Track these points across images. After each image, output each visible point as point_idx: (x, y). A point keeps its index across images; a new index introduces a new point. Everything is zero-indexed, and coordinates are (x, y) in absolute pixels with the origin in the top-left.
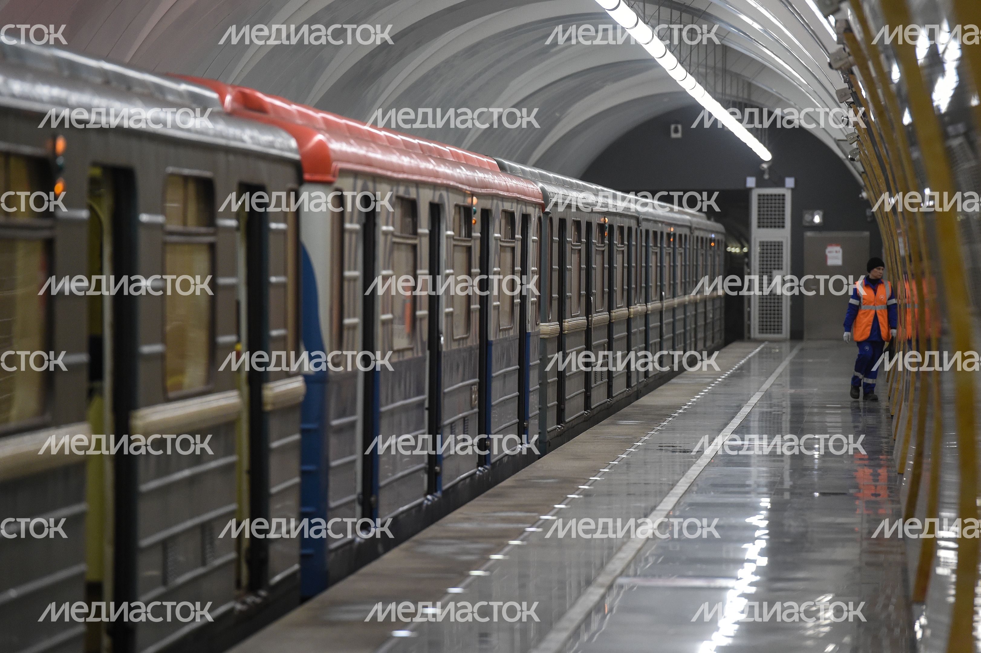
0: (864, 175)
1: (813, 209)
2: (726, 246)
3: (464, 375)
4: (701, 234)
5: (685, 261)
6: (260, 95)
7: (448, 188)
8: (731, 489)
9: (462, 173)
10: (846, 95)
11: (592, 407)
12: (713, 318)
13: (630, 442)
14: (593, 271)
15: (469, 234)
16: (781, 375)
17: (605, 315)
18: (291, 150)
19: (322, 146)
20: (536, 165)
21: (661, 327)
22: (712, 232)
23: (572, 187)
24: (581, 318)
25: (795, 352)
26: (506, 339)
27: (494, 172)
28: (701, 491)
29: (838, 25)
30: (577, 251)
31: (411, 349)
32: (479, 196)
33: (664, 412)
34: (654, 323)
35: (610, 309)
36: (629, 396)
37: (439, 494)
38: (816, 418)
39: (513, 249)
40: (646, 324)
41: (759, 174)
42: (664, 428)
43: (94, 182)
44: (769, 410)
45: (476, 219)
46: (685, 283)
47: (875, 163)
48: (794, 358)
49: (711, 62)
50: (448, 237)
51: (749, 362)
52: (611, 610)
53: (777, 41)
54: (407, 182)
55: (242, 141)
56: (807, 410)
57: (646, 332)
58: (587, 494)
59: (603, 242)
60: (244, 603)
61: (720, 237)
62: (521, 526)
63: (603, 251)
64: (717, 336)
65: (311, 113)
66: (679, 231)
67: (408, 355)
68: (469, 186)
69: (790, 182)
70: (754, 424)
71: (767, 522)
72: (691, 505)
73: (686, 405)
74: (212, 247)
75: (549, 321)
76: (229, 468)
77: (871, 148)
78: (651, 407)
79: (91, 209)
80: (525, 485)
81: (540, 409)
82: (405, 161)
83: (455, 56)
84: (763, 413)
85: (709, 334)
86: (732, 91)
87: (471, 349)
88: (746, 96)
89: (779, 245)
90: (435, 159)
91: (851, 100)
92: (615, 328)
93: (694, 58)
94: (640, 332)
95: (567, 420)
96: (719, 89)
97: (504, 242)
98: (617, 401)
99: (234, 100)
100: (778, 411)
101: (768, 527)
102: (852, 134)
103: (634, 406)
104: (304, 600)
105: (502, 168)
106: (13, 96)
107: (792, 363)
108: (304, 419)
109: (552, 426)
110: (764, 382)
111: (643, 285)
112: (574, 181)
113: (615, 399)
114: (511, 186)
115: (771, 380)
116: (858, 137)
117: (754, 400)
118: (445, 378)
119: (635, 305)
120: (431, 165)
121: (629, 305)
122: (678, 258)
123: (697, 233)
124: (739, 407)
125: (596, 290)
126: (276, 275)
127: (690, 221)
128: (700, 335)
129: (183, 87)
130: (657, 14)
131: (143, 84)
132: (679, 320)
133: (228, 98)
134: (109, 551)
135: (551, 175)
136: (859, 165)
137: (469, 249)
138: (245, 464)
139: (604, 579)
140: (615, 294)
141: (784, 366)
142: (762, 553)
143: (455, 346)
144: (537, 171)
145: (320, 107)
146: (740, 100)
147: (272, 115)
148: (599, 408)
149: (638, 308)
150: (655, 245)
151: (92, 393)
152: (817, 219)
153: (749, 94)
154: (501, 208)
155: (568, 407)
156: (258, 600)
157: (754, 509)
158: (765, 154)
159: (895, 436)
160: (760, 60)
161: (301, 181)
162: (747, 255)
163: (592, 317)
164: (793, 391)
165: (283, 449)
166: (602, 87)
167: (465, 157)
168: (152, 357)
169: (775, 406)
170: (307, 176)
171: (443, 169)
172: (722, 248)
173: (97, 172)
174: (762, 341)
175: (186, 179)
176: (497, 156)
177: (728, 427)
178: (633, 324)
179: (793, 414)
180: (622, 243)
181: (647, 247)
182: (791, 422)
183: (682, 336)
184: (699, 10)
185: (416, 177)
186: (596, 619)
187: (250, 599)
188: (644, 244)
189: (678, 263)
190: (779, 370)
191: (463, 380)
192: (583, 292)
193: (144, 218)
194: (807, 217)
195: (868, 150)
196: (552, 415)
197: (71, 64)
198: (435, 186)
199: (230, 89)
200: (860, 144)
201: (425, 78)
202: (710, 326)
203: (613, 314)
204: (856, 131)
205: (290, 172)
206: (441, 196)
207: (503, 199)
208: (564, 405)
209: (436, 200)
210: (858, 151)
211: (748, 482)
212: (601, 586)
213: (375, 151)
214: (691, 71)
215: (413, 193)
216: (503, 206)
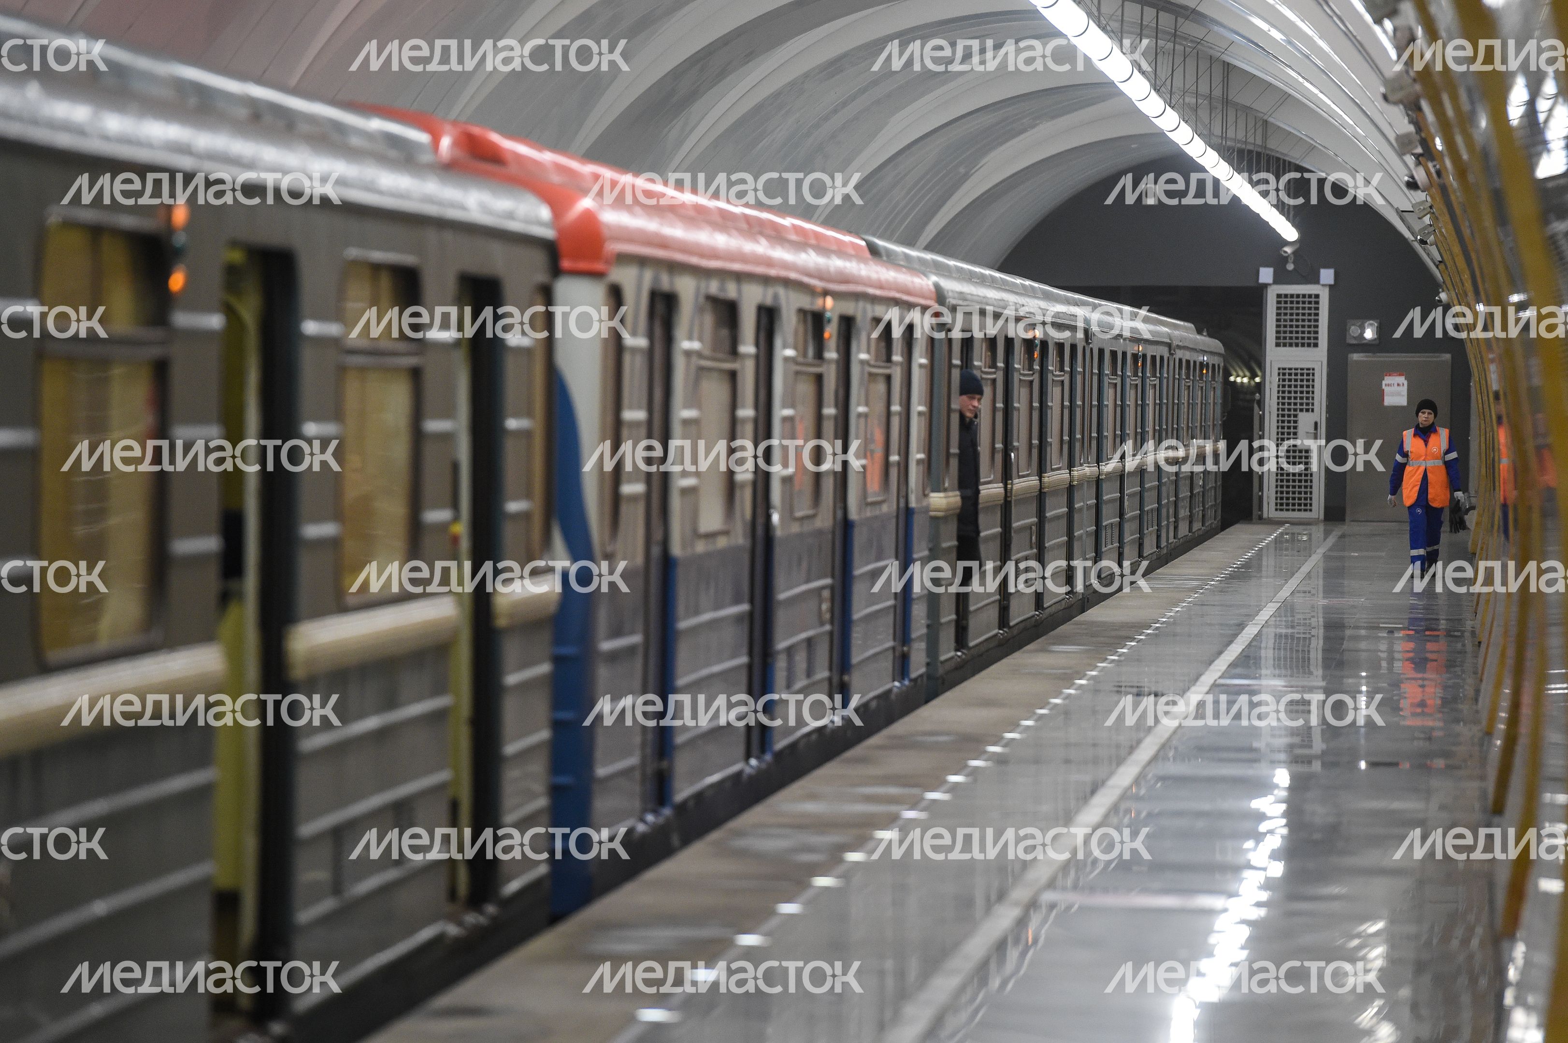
0: (1442, 266)
1: (1364, 317)
2: (1227, 374)
3: (809, 571)
4: (1187, 355)
5: (1161, 399)
6: (495, 137)
7: (787, 283)
8: (1225, 755)
9: (810, 259)
10: (1410, 142)
11: (1012, 624)
12: (1204, 486)
13: (1068, 679)
14: (1015, 413)
15: (819, 355)
16: (1309, 575)
17: (1033, 481)
18: (541, 223)
19: (589, 219)
20: (928, 248)
21: (1121, 500)
22: (1204, 352)
23: (983, 281)
24: (995, 485)
25: (1331, 540)
26: (876, 517)
27: (860, 258)
28: (1181, 757)
29: (1399, 34)
30: (989, 382)
31: (726, 533)
32: (836, 295)
33: (1123, 633)
34: (1110, 494)
35: (1041, 471)
36: (1069, 607)
37: (768, 757)
38: (1363, 645)
39: (888, 378)
40: (1098, 496)
41: (1279, 264)
42: (1122, 658)
43: (232, 273)
44: (1290, 631)
45: (831, 332)
46: (1160, 431)
47: (1457, 249)
48: (1330, 550)
49: (1204, 89)
50: (787, 359)
51: (1260, 554)
52: (1036, 941)
53: (1307, 57)
54: (723, 274)
55: (463, 208)
56: (1348, 632)
57: (1098, 507)
58: (1000, 760)
59: (1031, 368)
60: (460, 924)
61: (1216, 360)
62: (893, 808)
63: (1031, 382)
64: (1210, 513)
65: (574, 165)
66: (1151, 351)
67: (722, 542)
68: (821, 278)
69: (1327, 276)
70: (1267, 653)
71: (1284, 807)
72: (1163, 778)
73: (1157, 622)
74: (416, 375)
75: (945, 490)
76: (438, 717)
77: (1450, 227)
78: (1103, 624)
79: (230, 312)
80: (904, 744)
81: (928, 626)
82: (721, 240)
83: (806, 76)
84: (1279, 636)
85: (1198, 510)
86: (1238, 133)
87: (820, 533)
88: (1259, 142)
89: (1309, 373)
90: (768, 237)
91: (1419, 150)
92: (1049, 502)
93: (1178, 82)
94: (1089, 507)
95: (971, 644)
96: (1217, 131)
97: (874, 366)
98: (1051, 615)
99: (456, 144)
100: (1304, 633)
101: (1286, 814)
102: (1422, 203)
103: (1076, 624)
104: (555, 919)
105: (874, 251)
106: (106, 138)
107: (1326, 557)
108: (559, 639)
109: (948, 653)
110: (1281, 587)
111: (1094, 435)
112: (988, 272)
113: (1047, 611)
114: (887, 281)
115: (1293, 584)
116: (1431, 207)
117: (1265, 615)
118: (780, 577)
119: (1081, 465)
120: (761, 247)
121: (1071, 466)
122: (1150, 393)
123: (1179, 354)
124: (1241, 626)
125: (1020, 441)
126: (516, 415)
127: (1169, 336)
128: (1183, 513)
129: (376, 124)
130: (1119, 12)
131: (312, 119)
132: (1150, 489)
133: (446, 142)
134: (251, 843)
135: (952, 263)
136: (1434, 250)
137: (819, 379)
138: (465, 709)
139: (1020, 894)
140: (1048, 449)
141: (1315, 560)
142: (1274, 856)
143: (795, 528)
144: (929, 256)
145: (592, 155)
146: (1251, 147)
147: (513, 169)
148: (1022, 626)
149: (1085, 470)
150: (1114, 373)
151: (226, 598)
152: (1369, 334)
153: (1265, 137)
154: (870, 315)
155: (973, 623)
156: (482, 920)
157: (1263, 787)
158: (1288, 232)
159: (1482, 674)
160: (1281, 85)
161: (556, 271)
162: (1259, 387)
163: (1012, 484)
164: (1325, 602)
165: (524, 686)
166: (1033, 127)
167: (817, 235)
168: (321, 543)
169: (1299, 625)
170: (566, 264)
171: (780, 254)
172: (1220, 378)
173: (236, 256)
174: (1280, 523)
175: (376, 268)
176: (866, 233)
177: (1223, 657)
178: (1077, 495)
179: (1326, 639)
180: (1062, 369)
181: (1100, 375)
182: (1324, 650)
183: (1155, 514)
184: (1186, 8)
185: (737, 267)
186: (1013, 954)
187: (471, 918)
188: (1096, 371)
189: (1150, 401)
190: (1305, 569)
191: (808, 581)
192: (999, 445)
193: (310, 327)
194: (1354, 330)
195: (1446, 229)
196: (947, 637)
197: (201, 89)
198: (766, 280)
199: (448, 127)
200: (1434, 218)
201: (758, 108)
202: (1198, 499)
203: (1046, 480)
204: (1429, 199)
205: (539, 258)
206: (776, 297)
207: (874, 300)
208: (967, 620)
209: (769, 301)
210: (1432, 228)
211: (1255, 745)
212: (1016, 904)
213: (672, 226)
214: (1173, 102)
215: (731, 291)
216: (873, 311)
